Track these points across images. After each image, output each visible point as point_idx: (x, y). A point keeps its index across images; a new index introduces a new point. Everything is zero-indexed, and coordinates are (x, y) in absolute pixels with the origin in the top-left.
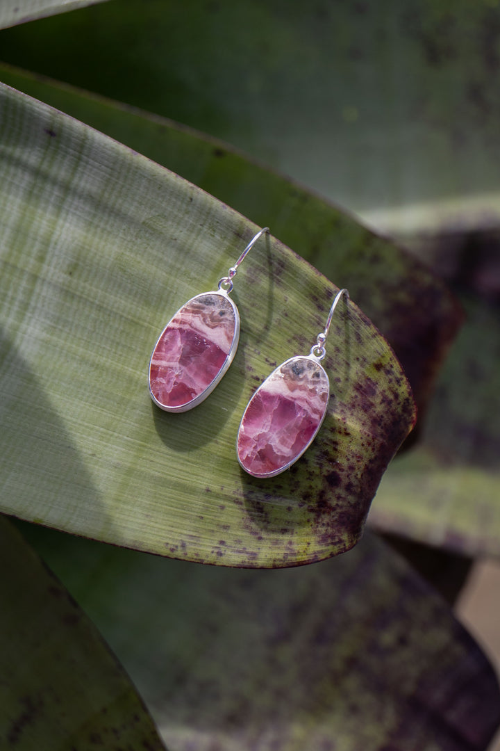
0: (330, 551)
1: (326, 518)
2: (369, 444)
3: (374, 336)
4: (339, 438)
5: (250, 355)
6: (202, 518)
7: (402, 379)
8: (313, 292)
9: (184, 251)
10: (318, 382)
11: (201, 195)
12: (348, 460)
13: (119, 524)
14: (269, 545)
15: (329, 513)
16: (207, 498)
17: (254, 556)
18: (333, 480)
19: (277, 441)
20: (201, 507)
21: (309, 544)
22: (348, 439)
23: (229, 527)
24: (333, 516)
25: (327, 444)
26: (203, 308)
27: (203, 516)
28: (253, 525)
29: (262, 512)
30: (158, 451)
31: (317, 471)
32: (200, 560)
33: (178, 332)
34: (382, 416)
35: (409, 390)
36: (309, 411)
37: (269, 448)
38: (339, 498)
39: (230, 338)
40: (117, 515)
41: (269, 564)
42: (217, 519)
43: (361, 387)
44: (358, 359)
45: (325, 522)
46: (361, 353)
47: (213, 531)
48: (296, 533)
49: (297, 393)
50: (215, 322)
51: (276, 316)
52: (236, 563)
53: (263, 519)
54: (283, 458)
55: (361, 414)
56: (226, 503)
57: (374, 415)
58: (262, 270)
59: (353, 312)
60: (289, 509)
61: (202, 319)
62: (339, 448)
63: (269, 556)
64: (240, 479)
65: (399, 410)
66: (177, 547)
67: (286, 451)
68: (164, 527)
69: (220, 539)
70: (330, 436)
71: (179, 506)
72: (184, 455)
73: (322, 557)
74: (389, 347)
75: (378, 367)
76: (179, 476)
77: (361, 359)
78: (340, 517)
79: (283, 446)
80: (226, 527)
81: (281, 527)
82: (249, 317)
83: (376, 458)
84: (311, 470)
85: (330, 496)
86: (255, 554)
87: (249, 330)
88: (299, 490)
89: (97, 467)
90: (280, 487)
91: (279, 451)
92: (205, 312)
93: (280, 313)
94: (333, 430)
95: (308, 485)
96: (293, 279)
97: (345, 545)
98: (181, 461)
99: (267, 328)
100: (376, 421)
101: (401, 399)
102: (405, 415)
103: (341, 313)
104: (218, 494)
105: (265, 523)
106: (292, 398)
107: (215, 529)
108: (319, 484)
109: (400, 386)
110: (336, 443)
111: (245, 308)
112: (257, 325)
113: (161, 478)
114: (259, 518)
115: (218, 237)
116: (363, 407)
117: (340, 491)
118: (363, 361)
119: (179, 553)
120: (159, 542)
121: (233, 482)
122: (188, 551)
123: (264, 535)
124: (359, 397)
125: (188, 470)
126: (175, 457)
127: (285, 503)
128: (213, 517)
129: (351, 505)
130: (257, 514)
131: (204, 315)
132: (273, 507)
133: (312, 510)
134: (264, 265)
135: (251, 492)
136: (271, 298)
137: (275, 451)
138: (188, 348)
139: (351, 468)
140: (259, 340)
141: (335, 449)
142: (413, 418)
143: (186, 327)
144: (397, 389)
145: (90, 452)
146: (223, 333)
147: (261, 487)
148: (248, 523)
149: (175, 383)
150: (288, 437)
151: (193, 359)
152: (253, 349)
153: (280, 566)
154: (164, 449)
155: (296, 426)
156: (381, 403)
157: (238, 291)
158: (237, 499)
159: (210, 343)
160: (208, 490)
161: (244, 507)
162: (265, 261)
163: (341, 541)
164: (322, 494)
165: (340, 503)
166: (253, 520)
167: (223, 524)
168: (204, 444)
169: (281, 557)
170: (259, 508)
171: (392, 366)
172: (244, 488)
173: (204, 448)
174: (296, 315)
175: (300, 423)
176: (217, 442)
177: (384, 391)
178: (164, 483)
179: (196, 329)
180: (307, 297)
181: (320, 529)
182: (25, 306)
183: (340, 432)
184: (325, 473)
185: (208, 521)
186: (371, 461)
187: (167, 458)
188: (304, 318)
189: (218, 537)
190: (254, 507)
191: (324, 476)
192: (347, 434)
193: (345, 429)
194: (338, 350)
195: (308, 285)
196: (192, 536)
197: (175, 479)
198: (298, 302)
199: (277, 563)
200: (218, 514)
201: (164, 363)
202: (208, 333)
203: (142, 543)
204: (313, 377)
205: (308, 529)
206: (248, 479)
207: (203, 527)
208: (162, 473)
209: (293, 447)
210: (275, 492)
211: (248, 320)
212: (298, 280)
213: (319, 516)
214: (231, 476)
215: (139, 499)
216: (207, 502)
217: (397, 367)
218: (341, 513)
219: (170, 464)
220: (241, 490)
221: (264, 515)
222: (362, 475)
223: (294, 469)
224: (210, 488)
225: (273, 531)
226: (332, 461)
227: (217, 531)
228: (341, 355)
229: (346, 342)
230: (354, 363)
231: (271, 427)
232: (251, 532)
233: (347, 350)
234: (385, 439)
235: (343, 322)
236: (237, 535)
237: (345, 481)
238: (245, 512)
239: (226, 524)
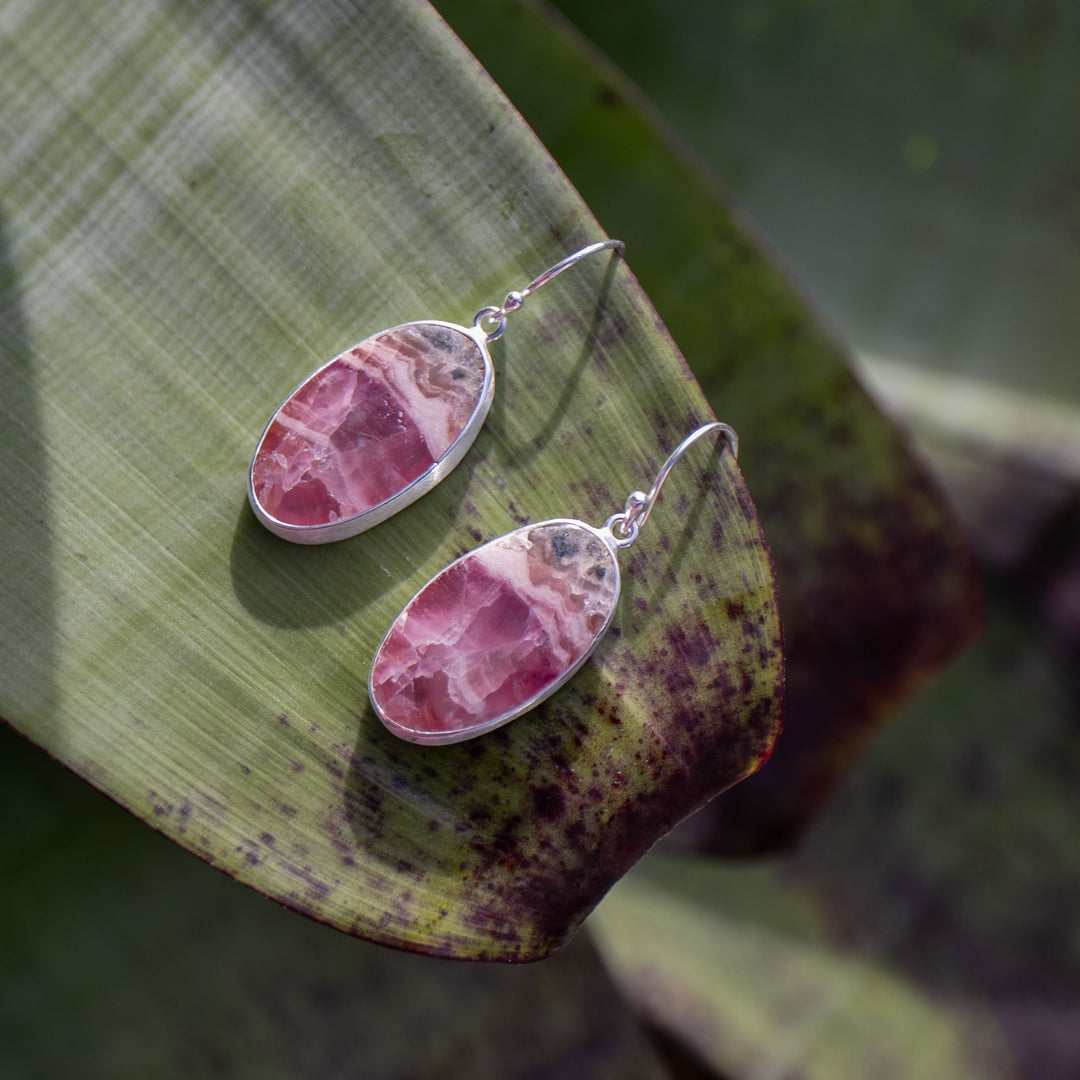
0: (484, 948)
1: (500, 876)
2: (652, 761)
3: (750, 544)
4: (595, 722)
5: (481, 482)
6: (247, 771)
7: (773, 655)
8: (661, 407)
9: (437, 226)
10: (595, 588)
11: (516, 127)
12: (596, 774)
13: (73, 714)
14: (362, 881)
15: (512, 868)
16: (274, 736)
17: (321, 891)
18: (547, 803)
19: (463, 672)
20: (254, 749)
21: (444, 913)
22: (612, 731)
23: (295, 812)
24: (518, 878)
25: (564, 724)
26: (425, 350)
27: (251, 767)
28: (346, 829)
29: (374, 809)
30: (215, 601)
31: (521, 772)
32: (207, 854)
33: (354, 377)
34: (701, 715)
35: (778, 683)
36: (553, 639)
37: (441, 680)
38: (544, 844)
39: (453, 430)
40: (77, 696)
41: (346, 921)
42: (277, 786)
43: (682, 636)
44: (698, 578)
45: (495, 882)
46: (710, 568)
47: (258, 807)
48: (428, 880)
49: (543, 593)
50: (437, 385)
51: (567, 426)
52: (278, 891)
53: (371, 825)
54: (462, 714)
55: (659, 690)
56: (310, 762)
57: (686, 705)
58: (576, 323)
59: (727, 478)
60: (433, 826)
61: (413, 368)
62: (586, 742)
63: (350, 905)
64: (358, 724)
65: (743, 716)
66: (171, 807)
67: (474, 701)
68: (161, 758)
69: (266, 830)
70: (578, 710)
71: (211, 729)
72: (264, 631)
73: (460, 952)
74: (771, 580)
75: (734, 610)
76: (238, 669)
77: (705, 581)
78: (531, 885)
79: (469, 687)
80: (288, 811)
81: (402, 855)
82: (512, 407)
83: (655, 795)
84: (511, 763)
85: (528, 835)
86: (325, 889)
87: (502, 432)
88: (470, 794)
89: (78, 584)
90: (432, 773)
91: (459, 694)
92: (426, 358)
93: (578, 422)
94: (589, 700)
95: (491, 792)
96: (632, 365)
97: (518, 948)
98: (255, 641)
99: (539, 443)
100: (685, 719)
101: (755, 695)
102: (752, 732)
103: (701, 470)
104: (301, 737)
105: (372, 835)
106: (528, 597)
107: (265, 804)
108: (514, 799)
109: (764, 667)
110: (583, 729)
111: (512, 384)
112: (521, 430)
113: (199, 657)
114: (363, 820)
115: (514, 223)
116: (669, 680)
117: (554, 832)
118: (707, 586)
119: (169, 824)
120: (139, 784)
121: (341, 726)
122: (189, 826)
123: (359, 857)
124: (671, 656)
125: (261, 663)
126: (247, 628)
127: (430, 811)
128: (270, 780)
129: (565, 872)
130: (362, 808)
131: (420, 364)
132: (401, 808)
133: (479, 848)
134: (585, 314)
135: (370, 760)
136: (572, 384)
137: (451, 691)
138: (361, 417)
139: (596, 794)
140: (513, 460)
141: (578, 743)
142: (765, 745)
143: (375, 373)
144: (754, 672)
145: (78, 549)
146: (444, 415)
147: (394, 758)
148: (337, 820)
149: (306, 476)
150: (489, 674)
151: (362, 443)
152: (492, 474)
153: (367, 935)
154: (231, 603)
155: (514, 657)
156: (710, 687)
157: (511, 346)
158: (335, 762)
159: (410, 423)
160: (283, 721)
161: (342, 784)
162: (590, 308)
163: (512, 937)
164: (514, 821)
165: (544, 857)
166: (349, 817)
167: (284, 801)
168: (315, 623)
169: (375, 916)
170: (372, 799)
171: (762, 620)
172: (359, 746)
173: (311, 632)
174: (609, 441)
175: (525, 654)
176: (342, 632)
177: (727, 665)
178: (199, 668)
179: (392, 385)
180: (644, 411)
181: (479, 892)
182: (76, 214)
183: (601, 711)
184: (537, 783)
185: (257, 782)
186: (641, 797)
187: (230, 625)
188: (621, 452)
189: (264, 824)
190: (363, 793)
191: (532, 787)
192: (615, 721)
193: (615, 709)
194: (665, 543)
195: (657, 389)
196: (210, 799)
197: (226, 671)
198: (623, 415)
199: (363, 926)
200: (283, 779)
201: (300, 427)
202: (414, 403)
203: (102, 771)
204: (589, 573)
205: (454, 883)
206: (374, 730)
207: (243, 790)
208: (206, 648)
209: (490, 699)
210: (418, 779)
211: (509, 414)
212: (642, 372)
213: (488, 865)
214: (343, 711)
215: (136, 682)
216: (272, 744)
217: (771, 627)
218: (536, 879)
219: (228, 637)
220: (351, 749)
221: (376, 816)
222: (612, 818)
223: (474, 748)
224: (290, 719)
225: (382, 858)
226: (561, 762)
227: (267, 812)
228: (667, 557)
229: (688, 533)
230: (687, 583)
231: (461, 639)
232: (336, 842)
233: (682, 550)
234: (688, 762)
235: (697, 491)
236: (303, 836)
237: (571, 816)
238: (341, 796)
239: (291, 804)
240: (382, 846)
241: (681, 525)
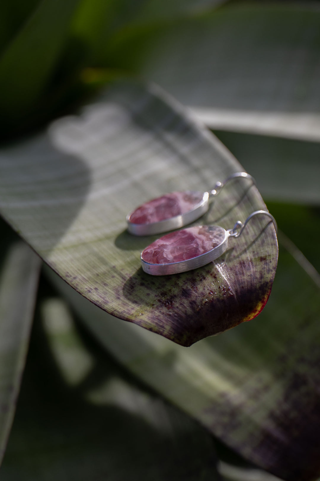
0: (152, 326)
1: (164, 310)
2: (224, 290)
3: (272, 244)
4: (208, 277)
7: (272, 271)
10: (218, 238)
12: (204, 289)
14: (120, 303)
15: (169, 309)
17: (106, 303)
18: (186, 294)
19: (169, 250)
20: (103, 272)
21: (142, 314)
22: (214, 280)
23: (107, 285)
24: (170, 312)
25: (199, 276)
27: (99, 274)
28: (121, 292)
29: (132, 289)
31: (180, 285)
32: (76, 287)
33: (167, 198)
34: (244, 282)
35: (272, 279)
37: (162, 252)
38: (181, 304)
41: (111, 311)
42: (105, 279)
43: (244, 263)
44: (254, 252)
45: (162, 311)
46: (258, 250)
47: (97, 283)
48: (141, 307)
49: (201, 236)
52: (93, 300)
53: (129, 292)
54: (166, 260)
55: (232, 274)
56: (118, 276)
57: (240, 279)
58: (236, 198)
59: (270, 230)
60: (148, 295)
61: (184, 197)
62: (204, 281)
63: (114, 307)
64: (136, 271)
65: (258, 286)
66: (71, 276)
67: (170, 257)
69: (97, 287)
70: (204, 273)
71: (92, 266)
72: (118, 250)
73: (144, 325)
74: (276, 253)
75: (262, 259)
76: (107, 256)
77: (256, 253)
78: (174, 314)
79: (170, 254)
81: (135, 300)
82: (211, 214)
84: (178, 282)
85: (177, 301)
86: (108, 302)
87: (206, 219)
88: (163, 289)
90: (153, 283)
91: (167, 256)
93: (229, 218)
94: (208, 272)
95: (169, 288)
97: (163, 331)
98: (115, 252)
99: (216, 221)
100: (238, 282)
101: (263, 280)
102: (260, 291)
103: (262, 228)
104: (118, 271)
105: (128, 294)
106: (196, 237)
107: (100, 282)
108: (176, 291)
109: (268, 273)
110: (204, 278)
112: (211, 218)
113: (97, 252)
114: (127, 290)
116: (236, 272)
117: (186, 302)
119: (69, 279)
120: (65, 270)
121: (131, 271)
122: (75, 281)
123: (122, 298)
124: (239, 267)
125: (114, 256)
126: (114, 249)
127: (149, 291)
129: (186, 314)
130: (128, 288)
131: (186, 195)
132: (140, 289)
133: (160, 301)
134: (239, 196)
135: (136, 278)
136: (230, 210)
137: (164, 254)
138: (165, 204)
139: (203, 294)
141: (201, 280)
142: (264, 298)
144: (264, 274)
147: (143, 278)
148: (119, 289)
149: (143, 215)
150: (177, 251)
153: (116, 315)
154: (112, 244)
155: (186, 248)
156: (249, 276)
158: (125, 277)
159: (178, 206)
160: (114, 267)
161: (125, 282)
162: (241, 195)
163: (162, 327)
164: (175, 296)
165: (180, 307)
166: (123, 289)
167: (106, 283)
169: (120, 311)
170: (132, 286)
171: (271, 262)
172: (134, 275)
175: (190, 248)
177: (256, 271)
178: (96, 254)
181: (156, 312)
183: (211, 275)
184: (185, 288)
185: (99, 278)
186: (218, 300)
187: (110, 248)
190: (130, 285)
191: (183, 289)
192: (215, 277)
193: (215, 275)
194: (246, 243)
196: (85, 279)
197: (103, 256)
199: (116, 312)
200: (108, 278)
201: (147, 206)
202: (181, 202)
203: (55, 266)
204: (217, 234)
205: (148, 308)
206: (141, 272)
207: (94, 278)
208: (100, 251)
209: (175, 258)
210: (148, 284)
213: (161, 306)
214: (133, 268)
215: (76, 253)
216: (109, 271)
217: (273, 264)
218: (176, 313)
219: (108, 250)
220: (131, 275)
222: (206, 302)
223: (168, 277)
224: (116, 267)
225: (129, 299)
226: (194, 284)
227: (99, 284)
228: (246, 247)
229: (254, 242)
230: (250, 253)
231: (172, 243)
232: (117, 294)
233: (251, 245)
234: (236, 294)
235: (259, 232)
236: (107, 290)
237: (193, 299)
238: (123, 284)
239: (107, 283)
240: (131, 297)
241: (252, 240)
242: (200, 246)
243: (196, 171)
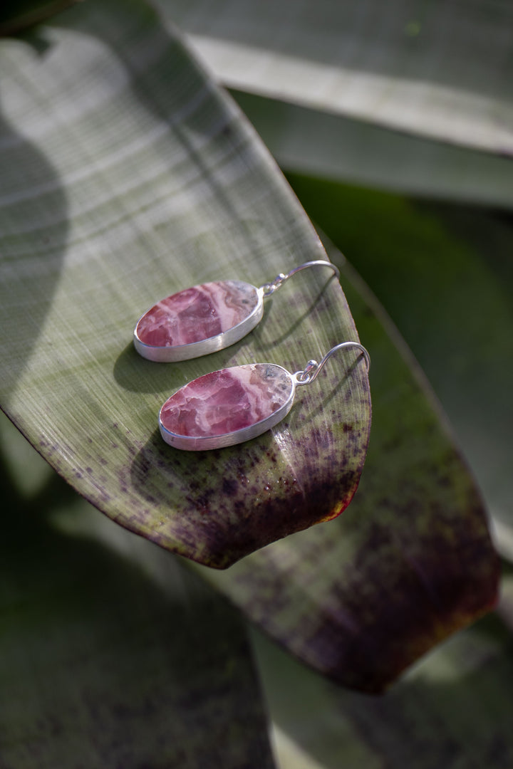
0: (178, 546)
1: (196, 515)
2: (287, 483)
3: (362, 402)
4: (264, 458)
5: (243, 353)
6: (91, 441)
7: (361, 452)
8: (337, 338)
10: (280, 393)
12: (257, 481)
13: (19, 396)
14: (128, 500)
15: (203, 514)
16: (109, 431)
17: (106, 498)
18: (229, 488)
19: (205, 412)
20: (98, 434)
21: (163, 523)
22: (272, 464)
23: (106, 463)
24: (204, 519)
25: (249, 455)
26: (234, 290)
27: (92, 439)
28: (128, 476)
29: (144, 471)
30: (103, 374)
31: (221, 470)
32: (58, 467)
33: (198, 294)
34: (318, 470)
35: (360, 465)
37: (192, 414)
38: (222, 507)
39: (235, 323)
40: (25, 391)
41: (113, 513)
42: (103, 451)
43: (318, 434)
44: (334, 412)
45: (192, 517)
46: (341, 408)
47: (90, 457)
48: (160, 508)
49: (254, 388)
50: (234, 304)
51: (290, 339)
52: (86, 492)
53: (141, 478)
54: (199, 431)
55: (300, 454)
56: (122, 445)
57: (312, 463)
58: (308, 300)
59: (360, 372)
60: (170, 485)
61: (225, 295)
62: (257, 466)
63: (118, 508)
64: (150, 436)
65: (339, 476)
66: (49, 444)
67: (206, 425)
68: (52, 424)
69: (90, 466)
70: (257, 452)
71: (81, 421)
72: (121, 390)
73: (164, 543)
74: (369, 419)
75: (347, 428)
76: (102, 401)
77: (337, 414)
78: (210, 524)
79: (206, 419)
80: (104, 462)
81: (150, 494)
82: (268, 327)
83: (285, 501)
84: (217, 466)
85: (216, 500)
86: (109, 497)
87: (259, 336)
88: (193, 476)
89: (44, 352)
90: (178, 463)
91: (201, 422)
92: (233, 293)
93: (296, 339)
94: (263, 448)
95: (204, 476)
96: (328, 320)
97: (195, 552)
98: (115, 393)
99: (275, 343)
100: (309, 470)
101: (346, 468)
102: (341, 486)
103: (348, 367)
104: (122, 434)
105: (140, 482)
106: (247, 388)
107: (94, 456)
108: (213, 482)
109: (355, 456)
110: (257, 460)
111: (270, 319)
112: (268, 336)
113: (87, 392)
114: (138, 474)
115: (292, 258)
116: (306, 450)
117: (228, 502)
119: (46, 450)
120: (38, 431)
121: (142, 434)
122: (55, 454)
123: (130, 489)
124: (310, 441)
125: (114, 402)
126: (113, 387)
127: (170, 478)
128: (101, 448)
129: (229, 523)
130: (139, 469)
131: (229, 294)
132: (158, 474)
133: (189, 499)
134: (313, 297)
135: (150, 451)
136: (298, 323)
137: (197, 419)
138: (194, 309)
139: (254, 490)
140: (261, 348)
141: (252, 465)
142: (347, 496)
143: (207, 294)
144: (349, 457)
145: (50, 341)
146: (233, 315)
147: (162, 453)
148: (126, 471)
149: (161, 327)
150: (217, 416)
151: (192, 319)
152: (249, 351)
153: (122, 522)
154: (110, 376)
155: (231, 411)
156: (325, 458)
157: (275, 305)
158: (133, 448)
159: (216, 314)
160: (115, 425)
161: (134, 458)
162: (316, 295)
163: (193, 545)
164: (210, 492)
165: (220, 512)
166: (132, 472)
167: (103, 457)
168: (145, 392)
169: (128, 516)
170: (145, 467)
171: (359, 435)
172: (147, 445)
173: (142, 394)
174: (309, 348)
175: (237, 410)
176: (157, 397)
177: (336, 451)
178: (85, 397)
179: (214, 299)
180: (329, 339)
181: (184, 519)
183: (268, 454)
184: (227, 477)
185: (93, 447)
186: (277, 499)
187: (106, 385)
188: (313, 353)
189: (90, 464)
190: (142, 463)
191: (224, 479)
192: (274, 460)
193: (275, 455)
194: (322, 394)
195: (337, 331)
196: (69, 447)
197: (97, 400)
198: (318, 340)
199: (121, 518)
200: (106, 448)
201: (166, 308)
202: (221, 307)
203: (23, 421)
204: (279, 386)
205: (172, 512)
206: (157, 439)
207: (85, 448)
208: (91, 390)
209: (214, 426)
210: (170, 464)
211: (265, 330)
212: (332, 323)
213: (191, 509)
214: (145, 428)
215: (54, 394)
216: (108, 434)
217: (363, 439)
218: (214, 522)
219: (103, 388)
220: (143, 445)
221: (145, 475)
222: (259, 505)
223: (202, 455)
224: (119, 426)
225: (141, 493)
226: (241, 471)
227: (93, 459)
228: (321, 401)
229: (334, 392)
230: (328, 413)
231: (209, 398)
232: (122, 480)
233: (330, 399)
234: (306, 491)
235: (344, 375)
236: (106, 473)
237: (240, 497)
238: (131, 462)
239: (106, 460)
240: (144, 489)
241: (332, 388)
242: (252, 407)
243: (242, 228)
